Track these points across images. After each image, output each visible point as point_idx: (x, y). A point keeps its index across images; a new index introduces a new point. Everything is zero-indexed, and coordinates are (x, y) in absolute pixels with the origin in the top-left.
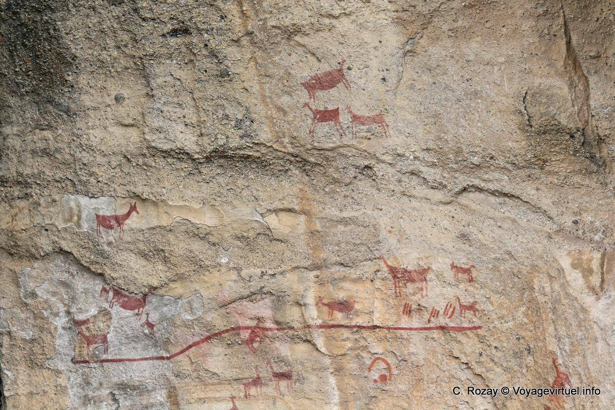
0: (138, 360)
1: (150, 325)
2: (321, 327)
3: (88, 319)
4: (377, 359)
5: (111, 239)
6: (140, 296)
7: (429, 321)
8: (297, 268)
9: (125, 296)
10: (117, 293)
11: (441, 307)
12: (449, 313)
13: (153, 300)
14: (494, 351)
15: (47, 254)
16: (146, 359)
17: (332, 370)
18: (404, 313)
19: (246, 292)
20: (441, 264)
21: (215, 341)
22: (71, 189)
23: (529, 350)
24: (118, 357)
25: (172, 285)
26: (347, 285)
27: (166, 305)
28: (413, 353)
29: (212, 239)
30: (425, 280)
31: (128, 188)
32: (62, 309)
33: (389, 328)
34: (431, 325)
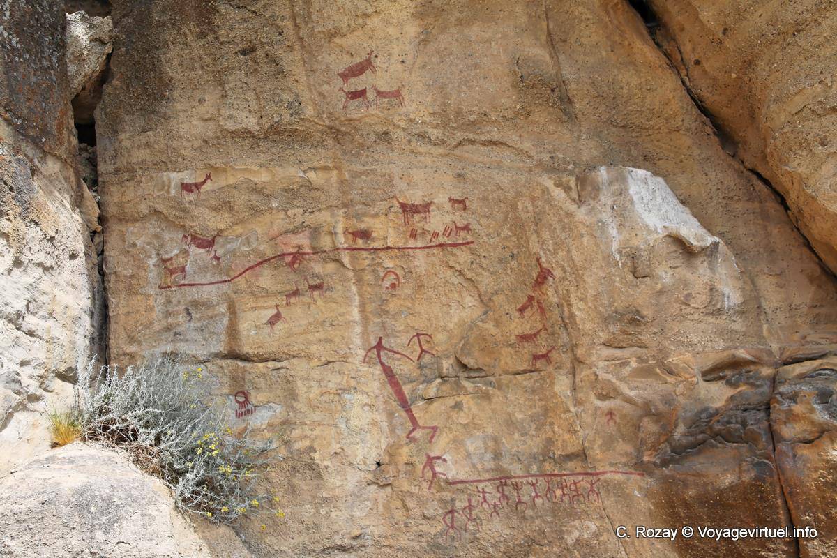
0: (207, 284)
1: (217, 258)
2: (347, 249)
3: (172, 258)
4: (388, 272)
5: (191, 199)
6: (210, 239)
7: (431, 241)
8: (331, 206)
9: (200, 239)
10: (194, 238)
11: (440, 229)
12: (448, 233)
13: (219, 240)
14: (483, 260)
15: (146, 216)
16: (213, 283)
17: (353, 281)
18: (410, 237)
19: (291, 227)
20: (441, 198)
21: (265, 265)
22: (164, 169)
23: (513, 257)
24: (193, 282)
25: (235, 228)
26: (367, 219)
27: (229, 243)
28: (417, 266)
29: (266, 192)
30: (429, 211)
31: (206, 162)
32: (154, 252)
33: (399, 248)
34: (433, 244)
